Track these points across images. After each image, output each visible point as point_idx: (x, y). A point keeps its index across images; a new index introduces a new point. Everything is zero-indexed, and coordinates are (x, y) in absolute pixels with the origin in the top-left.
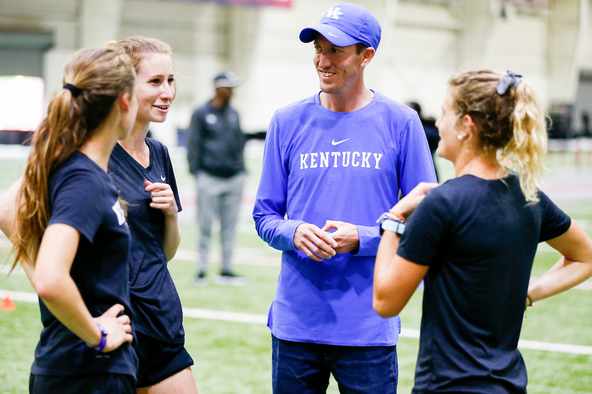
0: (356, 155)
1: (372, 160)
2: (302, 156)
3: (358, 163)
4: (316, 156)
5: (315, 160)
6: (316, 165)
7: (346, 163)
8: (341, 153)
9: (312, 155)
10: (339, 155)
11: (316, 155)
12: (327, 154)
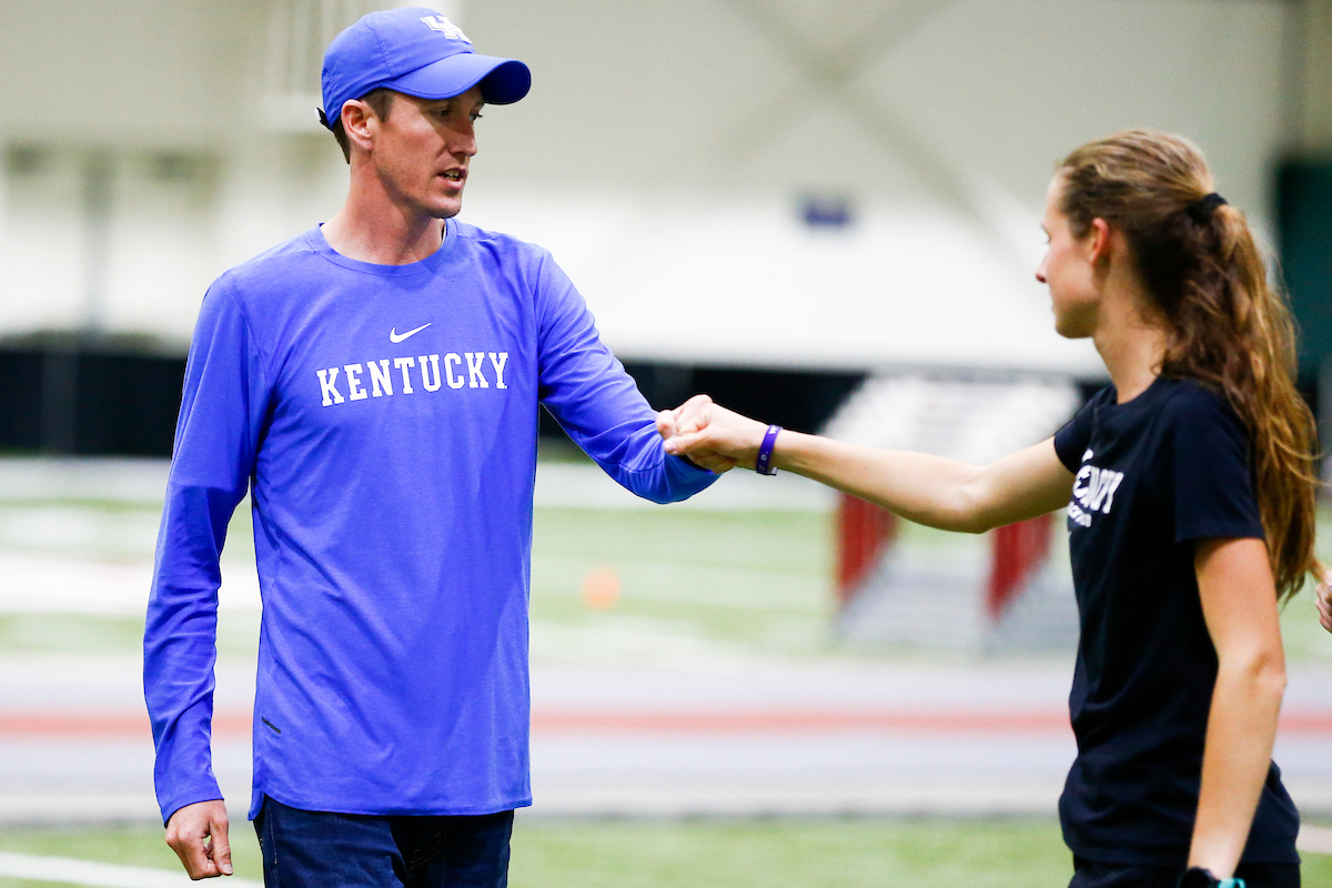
0: (453, 361)
1: (488, 369)
2: (321, 374)
3: (461, 379)
4: (359, 371)
5: (358, 382)
6: (363, 391)
7: (432, 383)
8: (416, 360)
9: (349, 369)
10: (412, 365)
11: (358, 368)
12: (385, 363)
